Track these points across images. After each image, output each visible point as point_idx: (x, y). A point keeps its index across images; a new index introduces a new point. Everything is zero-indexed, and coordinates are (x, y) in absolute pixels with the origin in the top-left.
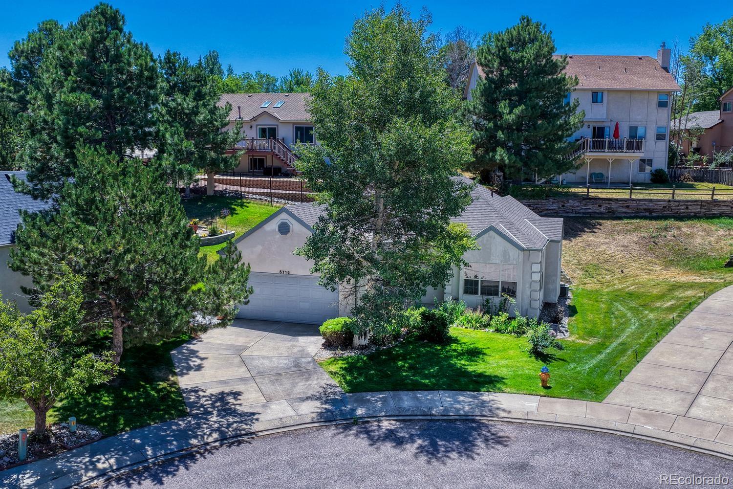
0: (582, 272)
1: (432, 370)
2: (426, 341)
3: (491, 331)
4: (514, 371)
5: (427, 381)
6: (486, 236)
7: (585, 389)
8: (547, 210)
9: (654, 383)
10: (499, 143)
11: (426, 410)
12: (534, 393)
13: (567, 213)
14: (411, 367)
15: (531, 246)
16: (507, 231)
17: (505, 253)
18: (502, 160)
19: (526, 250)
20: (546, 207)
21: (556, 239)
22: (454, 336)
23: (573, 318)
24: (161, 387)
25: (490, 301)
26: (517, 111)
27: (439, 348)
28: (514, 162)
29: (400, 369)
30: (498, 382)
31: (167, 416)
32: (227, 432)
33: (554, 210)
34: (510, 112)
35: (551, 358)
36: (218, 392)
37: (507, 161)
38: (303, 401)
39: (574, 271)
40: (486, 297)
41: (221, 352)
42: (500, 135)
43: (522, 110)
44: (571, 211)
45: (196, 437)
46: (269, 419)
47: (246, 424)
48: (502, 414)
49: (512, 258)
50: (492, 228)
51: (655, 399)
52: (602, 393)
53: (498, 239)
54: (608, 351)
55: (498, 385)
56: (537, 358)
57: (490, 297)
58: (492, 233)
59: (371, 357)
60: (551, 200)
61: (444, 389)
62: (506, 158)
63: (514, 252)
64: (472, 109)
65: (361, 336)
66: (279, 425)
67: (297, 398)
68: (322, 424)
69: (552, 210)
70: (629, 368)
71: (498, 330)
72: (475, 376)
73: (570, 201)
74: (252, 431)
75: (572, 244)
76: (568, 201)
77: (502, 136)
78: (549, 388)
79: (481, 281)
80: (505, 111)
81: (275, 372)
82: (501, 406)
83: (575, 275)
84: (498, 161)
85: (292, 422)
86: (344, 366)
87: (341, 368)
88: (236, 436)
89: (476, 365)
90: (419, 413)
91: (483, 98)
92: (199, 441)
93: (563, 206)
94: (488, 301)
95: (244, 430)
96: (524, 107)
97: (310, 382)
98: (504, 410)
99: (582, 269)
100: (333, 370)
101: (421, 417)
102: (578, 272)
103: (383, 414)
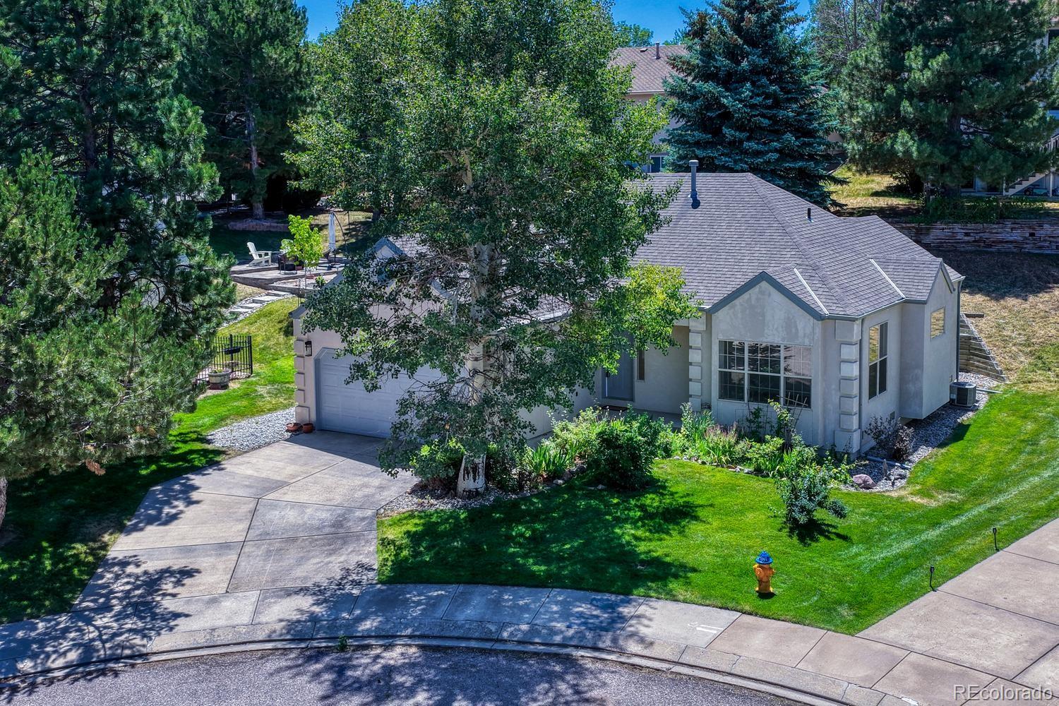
0: (1031, 360)
1: (567, 546)
2: (600, 487)
3: (746, 470)
4: (724, 558)
5: (543, 568)
6: (756, 289)
7: (840, 603)
8: (1001, 242)
9: (998, 600)
10: (903, 123)
11: (493, 628)
12: (730, 605)
13: (1041, 247)
14: (536, 539)
15: (839, 311)
16: (804, 282)
17: (789, 324)
18: (907, 152)
19: (829, 318)
20: (1000, 237)
21: (919, 298)
22: (662, 477)
23: (943, 451)
24: (75, 551)
25: (761, 414)
26: (936, 63)
27: (615, 501)
28: (930, 156)
29: (509, 539)
30: (676, 576)
31: (29, 611)
32: (98, 651)
33: (1015, 242)
34: (925, 66)
35: (822, 533)
36: (159, 568)
37: (915, 155)
38: (289, 595)
39: (1014, 357)
40: (754, 406)
41: (233, 492)
42: (906, 107)
43: (944, 62)
44: (1047, 244)
45: (34, 656)
46: (195, 627)
47: (144, 636)
48: (633, 647)
49: (801, 333)
50: (763, 277)
51: (973, 636)
52: (871, 614)
53: (777, 297)
54: (955, 523)
55: (673, 585)
56: (791, 531)
57: (761, 405)
58: (764, 284)
59: (475, 516)
60: (1009, 224)
61: (564, 587)
62: (914, 149)
63: (805, 323)
64: (862, 63)
65: (468, 473)
66: (201, 641)
67: (282, 590)
68: (279, 645)
69: (1011, 242)
70: (969, 562)
71: (758, 471)
72: (643, 562)
73: (1046, 226)
74: (144, 650)
75: (1027, 305)
76: (1041, 226)
77: (910, 109)
78: (771, 595)
79: (751, 375)
80: (914, 65)
81: (290, 534)
82: (643, 631)
83: (1015, 365)
84: (900, 154)
85: (230, 638)
86: (414, 529)
87: (408, 533)
88: (106, 660)
89: (661, 540)
90: (477, 635)
91: (886, 44)
92: (35, 666)
93: (1032, 235)
94: (756, 414)
95: (131, 647)
96: (947, 57)
97: (332, 558)
98: (642, 640)
99: (1031, 353)
100: (391, 537)
101: (473, 644)
102: (1022, 359)
103: (409, 631)
